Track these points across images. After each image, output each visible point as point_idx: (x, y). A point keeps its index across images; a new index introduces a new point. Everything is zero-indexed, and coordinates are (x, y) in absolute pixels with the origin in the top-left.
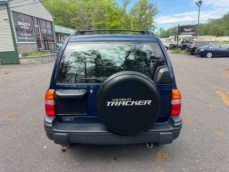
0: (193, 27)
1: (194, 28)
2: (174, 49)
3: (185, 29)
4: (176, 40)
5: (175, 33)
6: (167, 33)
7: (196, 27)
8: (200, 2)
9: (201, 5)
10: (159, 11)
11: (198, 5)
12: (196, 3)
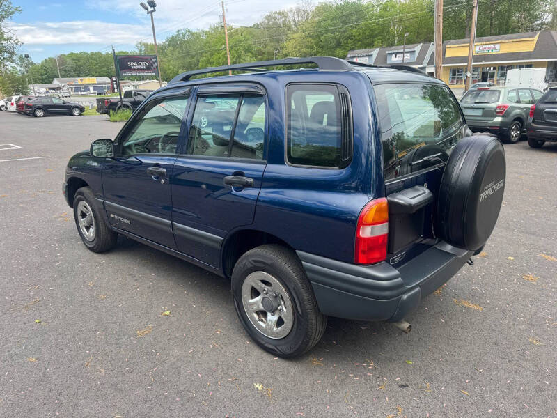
0: (147, 59)
1: (149, 61)
2: (114, 110)
3: (130, 64)
4: (116, 90)
5: (65, 71)
6: (43, 72)
7: (154, 60)
8: (153, 5)
9: (155, 10)
10: (16, 10)
11: (147, 9)
12: (142, 5)
